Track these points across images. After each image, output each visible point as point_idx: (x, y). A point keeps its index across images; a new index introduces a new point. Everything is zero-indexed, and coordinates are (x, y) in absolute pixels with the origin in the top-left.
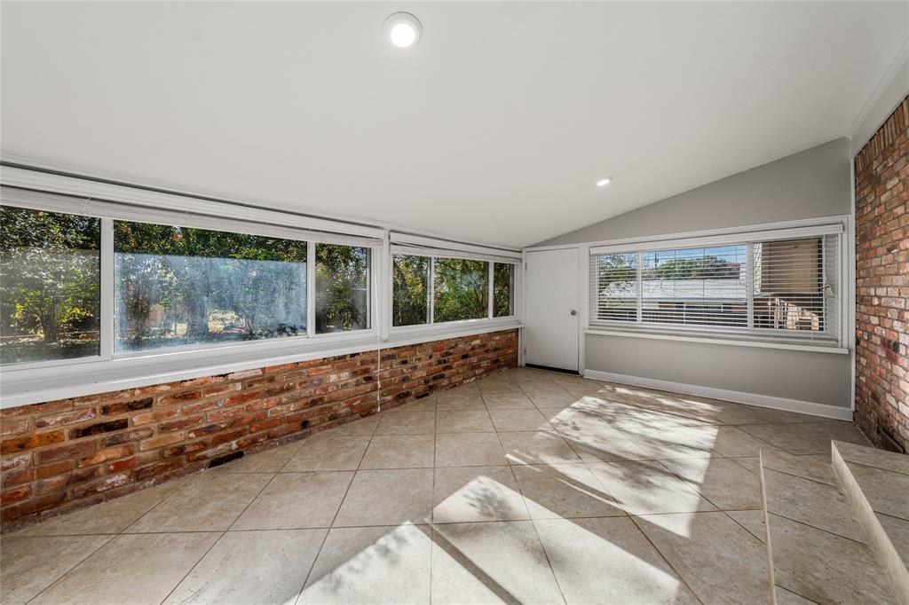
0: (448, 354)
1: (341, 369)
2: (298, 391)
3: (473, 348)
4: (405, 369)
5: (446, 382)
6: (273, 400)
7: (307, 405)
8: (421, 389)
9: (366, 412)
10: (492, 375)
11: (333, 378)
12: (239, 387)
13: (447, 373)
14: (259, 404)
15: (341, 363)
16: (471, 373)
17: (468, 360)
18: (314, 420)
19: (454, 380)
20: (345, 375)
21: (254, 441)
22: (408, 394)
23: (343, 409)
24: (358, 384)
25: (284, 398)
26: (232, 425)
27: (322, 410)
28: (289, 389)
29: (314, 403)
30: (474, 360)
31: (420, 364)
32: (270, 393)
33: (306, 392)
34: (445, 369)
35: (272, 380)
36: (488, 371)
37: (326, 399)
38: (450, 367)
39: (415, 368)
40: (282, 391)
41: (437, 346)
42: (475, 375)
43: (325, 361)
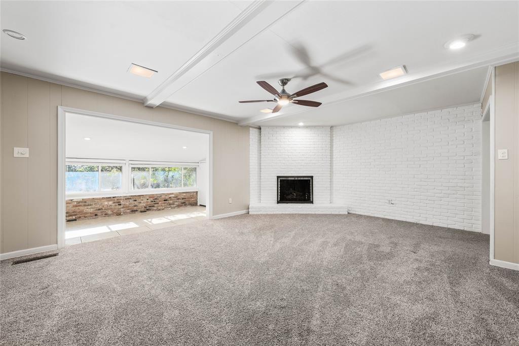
0: (156, 199)
1: (110, 201)
2: (94, 206)
3: (170, 198)
4: (135, 202)
5: (155, 208)
6: (85, 207)
7: (97, 210)
8: (143, 209)
9: (119, 214)
10: (182, 208)
11: (106, 203)
12: (76, 203)
13: (155, 205)
14: (81, 208)
15: (109, 199)
16: (169, 206)
17: (167, 202)
18: (99, 214)
19: (159, 208)
20: (111, 203)
21: (80, 217)
22: (137, 211)
23: (109, 212)
24: (115, 206)
25: (89, 207)
26: (74, 212)
27: (102, 212)
28: (91, 205)
29: (99, 209)
30: (171, 202)
31: (142, 202)
32: (85, 205)
33: (97, 206)
34: (155, 204)
35: (85, 202)
36: (179, 206)
37: (103, 209)
38: (158, 204)
39: (140, 203)
40: (89, 205)
41: (151, 196)
42: (171, 207)
43: (103, 198)
